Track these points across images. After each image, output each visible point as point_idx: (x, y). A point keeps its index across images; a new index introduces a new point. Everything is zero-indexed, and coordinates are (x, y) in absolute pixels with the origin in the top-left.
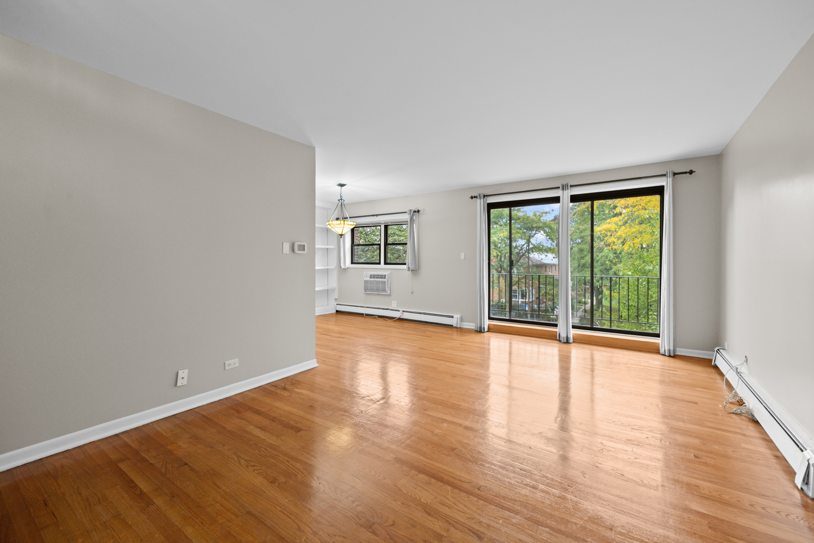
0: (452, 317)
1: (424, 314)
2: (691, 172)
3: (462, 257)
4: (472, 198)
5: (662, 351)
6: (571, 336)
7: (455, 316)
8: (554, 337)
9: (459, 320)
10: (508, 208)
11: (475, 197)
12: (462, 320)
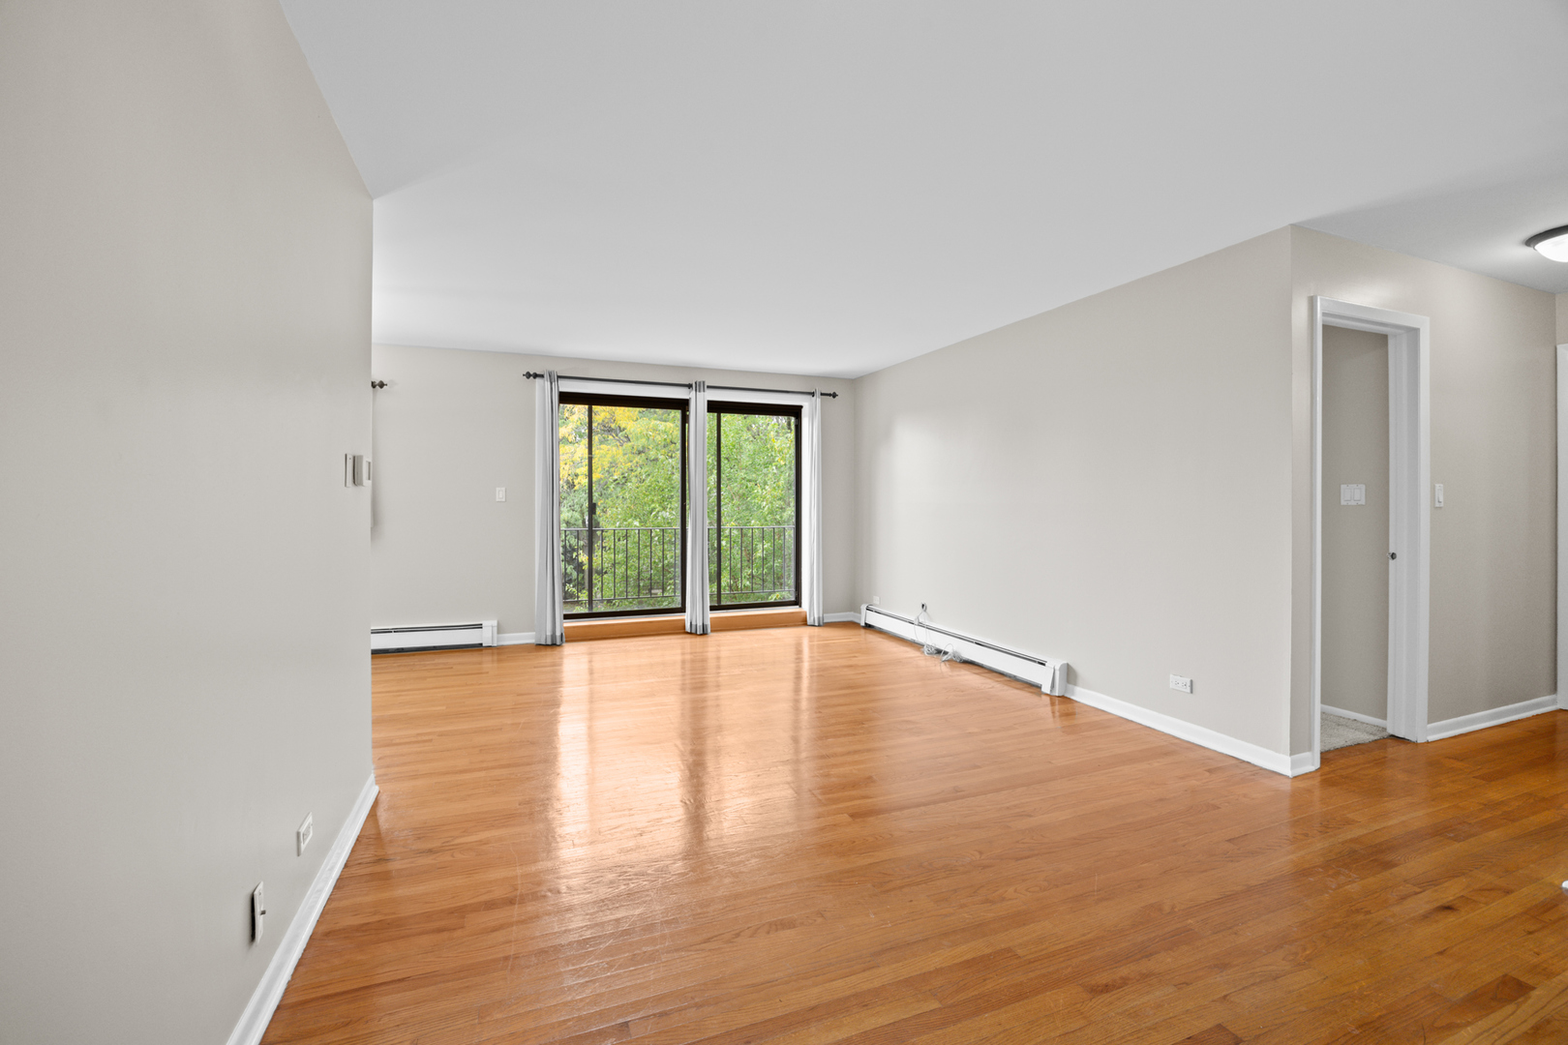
0: (479, 626)
1: (396, 631)
2: (834, 395)
3: (500, 494)
4: (528, 375)
5: (810, 621)
6: (708, 623)
7: (484, 623)
8: (680, 630)
9: (495, 629)
10: (587, 406)
11: (536, 376)
12: (500, 630)
